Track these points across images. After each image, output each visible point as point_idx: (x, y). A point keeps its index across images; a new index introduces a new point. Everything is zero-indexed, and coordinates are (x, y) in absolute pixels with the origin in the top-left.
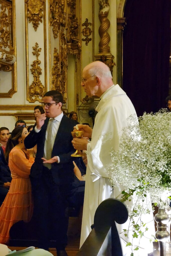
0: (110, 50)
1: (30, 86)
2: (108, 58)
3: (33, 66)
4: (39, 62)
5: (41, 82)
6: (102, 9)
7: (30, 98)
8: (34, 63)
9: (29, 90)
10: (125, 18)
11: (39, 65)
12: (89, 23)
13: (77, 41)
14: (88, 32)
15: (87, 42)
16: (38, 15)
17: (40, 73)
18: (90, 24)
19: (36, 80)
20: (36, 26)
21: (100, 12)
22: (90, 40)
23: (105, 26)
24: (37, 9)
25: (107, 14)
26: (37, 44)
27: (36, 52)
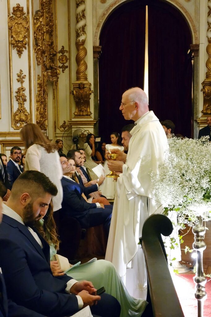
0: (87, 78)
1: (14, 113)
2: (85, 86)
3: (18, 93)
4: (24, 89)
5: (26, 109)
6: (79, 37)
7: (15, 125)
8: (19, 89)
9: (14, 117)
10: (101, 47)
11: (23, 92)
12: (65, 50)
13: (55, 68)
14: (64, 59)
15: (64, 69)
16: (22, 41)
17: (25, 100)
18: (67, 51)
19: (21, 107)
20: (20, 53)
21: (77, 40)
22: (67, 67)
23: (82, 54)
24: (21, 36)
25: (84, 42)
26: (21, 71)
27: (21, 79)
